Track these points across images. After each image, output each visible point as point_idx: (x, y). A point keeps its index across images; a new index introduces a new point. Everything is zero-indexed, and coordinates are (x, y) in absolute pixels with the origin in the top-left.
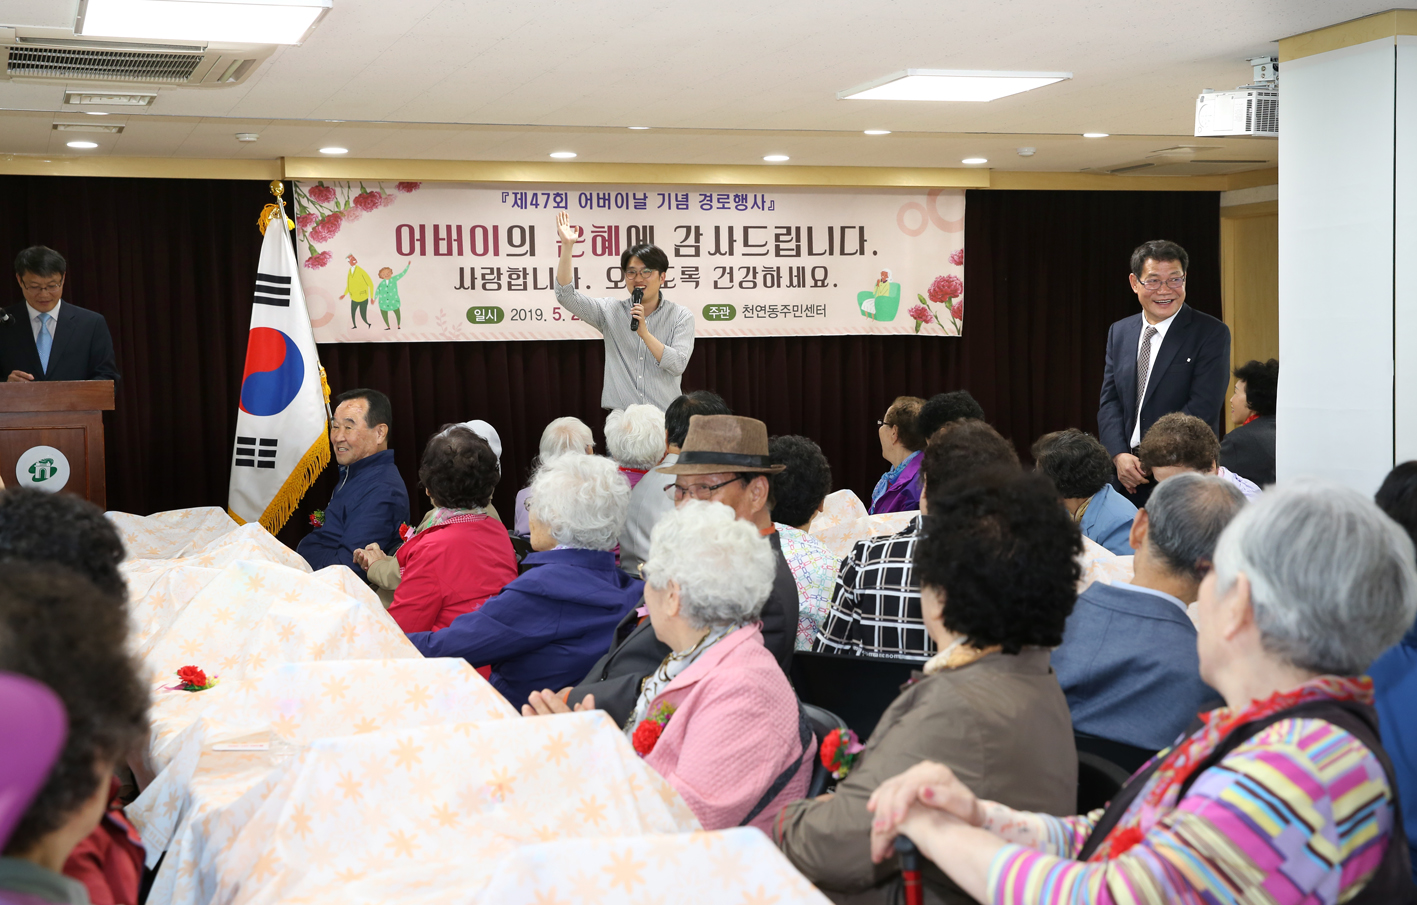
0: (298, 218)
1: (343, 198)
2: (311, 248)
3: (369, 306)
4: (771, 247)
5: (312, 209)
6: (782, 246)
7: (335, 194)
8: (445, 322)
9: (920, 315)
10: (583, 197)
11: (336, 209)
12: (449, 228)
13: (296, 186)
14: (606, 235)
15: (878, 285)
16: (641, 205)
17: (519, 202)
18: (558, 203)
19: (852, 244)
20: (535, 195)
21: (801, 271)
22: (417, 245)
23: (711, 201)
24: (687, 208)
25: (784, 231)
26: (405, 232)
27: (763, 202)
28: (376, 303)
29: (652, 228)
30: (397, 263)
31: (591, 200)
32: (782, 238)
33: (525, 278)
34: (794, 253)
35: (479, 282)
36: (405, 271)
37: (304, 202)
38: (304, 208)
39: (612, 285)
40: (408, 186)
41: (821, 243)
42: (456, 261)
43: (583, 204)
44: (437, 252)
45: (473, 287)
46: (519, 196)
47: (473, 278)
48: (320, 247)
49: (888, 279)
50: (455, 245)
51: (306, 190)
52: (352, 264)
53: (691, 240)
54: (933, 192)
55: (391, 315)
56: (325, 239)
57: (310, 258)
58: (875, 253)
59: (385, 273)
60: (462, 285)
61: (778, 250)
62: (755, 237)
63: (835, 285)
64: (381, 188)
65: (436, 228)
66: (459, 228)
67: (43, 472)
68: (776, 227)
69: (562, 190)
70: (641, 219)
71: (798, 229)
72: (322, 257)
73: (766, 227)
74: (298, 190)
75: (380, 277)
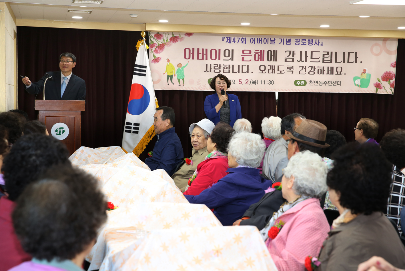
0: (150, 45)
1: (166, 38)
2: (154, 56)
3: (174, 77)
4: (321, 59)
5: (155, 42)
6: (325, 59)
7: (163, 36)
8: (200, 84)
9: (378, 86)
10: (252, 39)
11: (163, 42)
12: (203, 49)
13: (150, 33)
14: (259, 53)
15: (362, 74)
16: (273, 43)
17: (228, 41)
18: (243, 41)
19: (352, 58)
20: (234, 38)
21: (332, 68)
22: (191, 55)
23: (299, 42)
24: (290, 44)
25: (326, 53)
26: (187, 51)
27: (319, 42)
28: (176, 76)
29: (276, 51)
30: (184, 62)
31: (255, 40)
32: (325, 56)
33: (229, 68)
34: (330, 62)
35: (213, 70)
36: (187, 65)
37: (152, 39)
38: (152, 41)
39: (261, 72)
40: (189, 34)
41: (340, 58)
42: (205, 62)
43: (252, 42)
44: (198, 58)
45: (210, 71)
46: (228, 39)
47: (211, 68)
48: (157, 56)
49: (367, 72)
50: (205, 56)
51: (153, 35)
52: (168, 62)
53: (291, 56)
54: (385, 40)
55: (181, 80)
56: (159, 53)
57: (154, 59)
58: (361, 62)
59: (179, 65)
60: (207, 71)
61: (323, 60)
62: (315, 55)
63: (345, 74)
64: (179, 35)
65: (198, 49)
66: (206, 50)
67: (60, 132)
68: (323, 52)
69: (244, 37)
70: (273, 48)
71: (332, 53)
72: (158, 59)
73: (319, 52)
74: (150, 35)
75: (178, 67)
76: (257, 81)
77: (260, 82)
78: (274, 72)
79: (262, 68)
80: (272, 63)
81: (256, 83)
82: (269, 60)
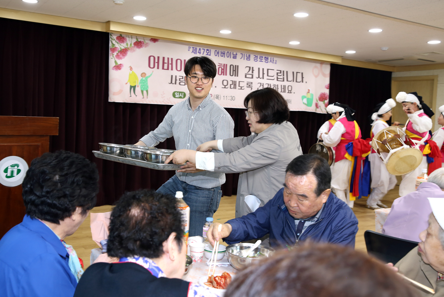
0: (111, 49)
1: (130, 42)
2: (115, 62)
3: (137, 88)
4: (275, 77)
5: (117, 45)
6: (279, 77)
7: (126, 40)
8: (164, 97)
9: (317, 106)
10: (216, 52)
11: (126, 47)
12: (168, 58)
13: (111, 35)
14: (223, 67)
15: (307, 94)
16: (235, 57)
17: (194, 51)
18: (208, 53)
19: (299, 79)
20: (200, 49)
21: (284, 86)
22: (156, 64)
23: (257, 58)
24: (249, 60)
25: (279, 72)
26: (152, 59)
27: (273, 61)
28: (139, 87)
29: (238, 66)
30: (148, 71)
31: (218, 53)
32: (279, 74)
34: (282, 80)
35: (178, 82)
36: (151, 75)
37: (114, 42)
38: (114, 45)
40: (154, 40)
41: (290, 78)
42: (170, 73)
43: (216, 55)
44: (163, 68)
45: (176, 84)
46: (194, 49)
47: (176, 80)
48: (119, 62)
49: (310, 92)
50: (170, 66)
51: (115, 37)
52: (131, 70)
53: (250, 72)
54: (322, 62)
55: (145, 92)
56: (121, 58)
57: (115, 66)
58: (306, 82)
59: (143, 75)
60: (171, 83)
61: (277, 78)
62: (271, 73)
63: (294, 93)
64: (144, 40)
65: (164, 58)
66: (172, 59)
68: (277, 70)
69: (209, 48)
70: (235, 62)
71: (283, 71)
72: (120, 66)
73: (273, 70)
74: (112, 37)
75: (142, 77)
76: (219, 97)
77: (222, 98)
78: (235, 88)
79: (225, 83)
80: (234, 78)
81: (219, 99)
82: (232, 74)
